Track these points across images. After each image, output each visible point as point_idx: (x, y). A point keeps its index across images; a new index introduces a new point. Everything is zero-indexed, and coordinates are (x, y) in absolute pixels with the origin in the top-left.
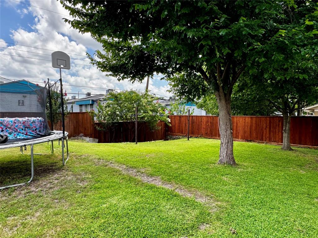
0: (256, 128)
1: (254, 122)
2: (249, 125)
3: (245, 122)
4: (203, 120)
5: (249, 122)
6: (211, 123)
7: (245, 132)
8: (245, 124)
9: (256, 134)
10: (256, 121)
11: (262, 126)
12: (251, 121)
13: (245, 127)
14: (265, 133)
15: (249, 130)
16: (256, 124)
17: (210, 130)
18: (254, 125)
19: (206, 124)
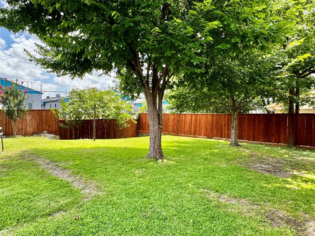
0: (217, 125)
1: (215, 119)
2: (211, 122)
3: (207, 120)
4: (170, 118)
5: (211, 119)
6: (177, 120)
7: (207, 130)
8: (207, 121)
9: (216, 131)
10: (216, 119)
11: (222, 123)
12: (212, 118)
13: (207, 124)
14: (224, 129)
15: (210, 127)
16: (216, 121)
17: (177, 127)
18: (215, 122)
19: (173, 122)
